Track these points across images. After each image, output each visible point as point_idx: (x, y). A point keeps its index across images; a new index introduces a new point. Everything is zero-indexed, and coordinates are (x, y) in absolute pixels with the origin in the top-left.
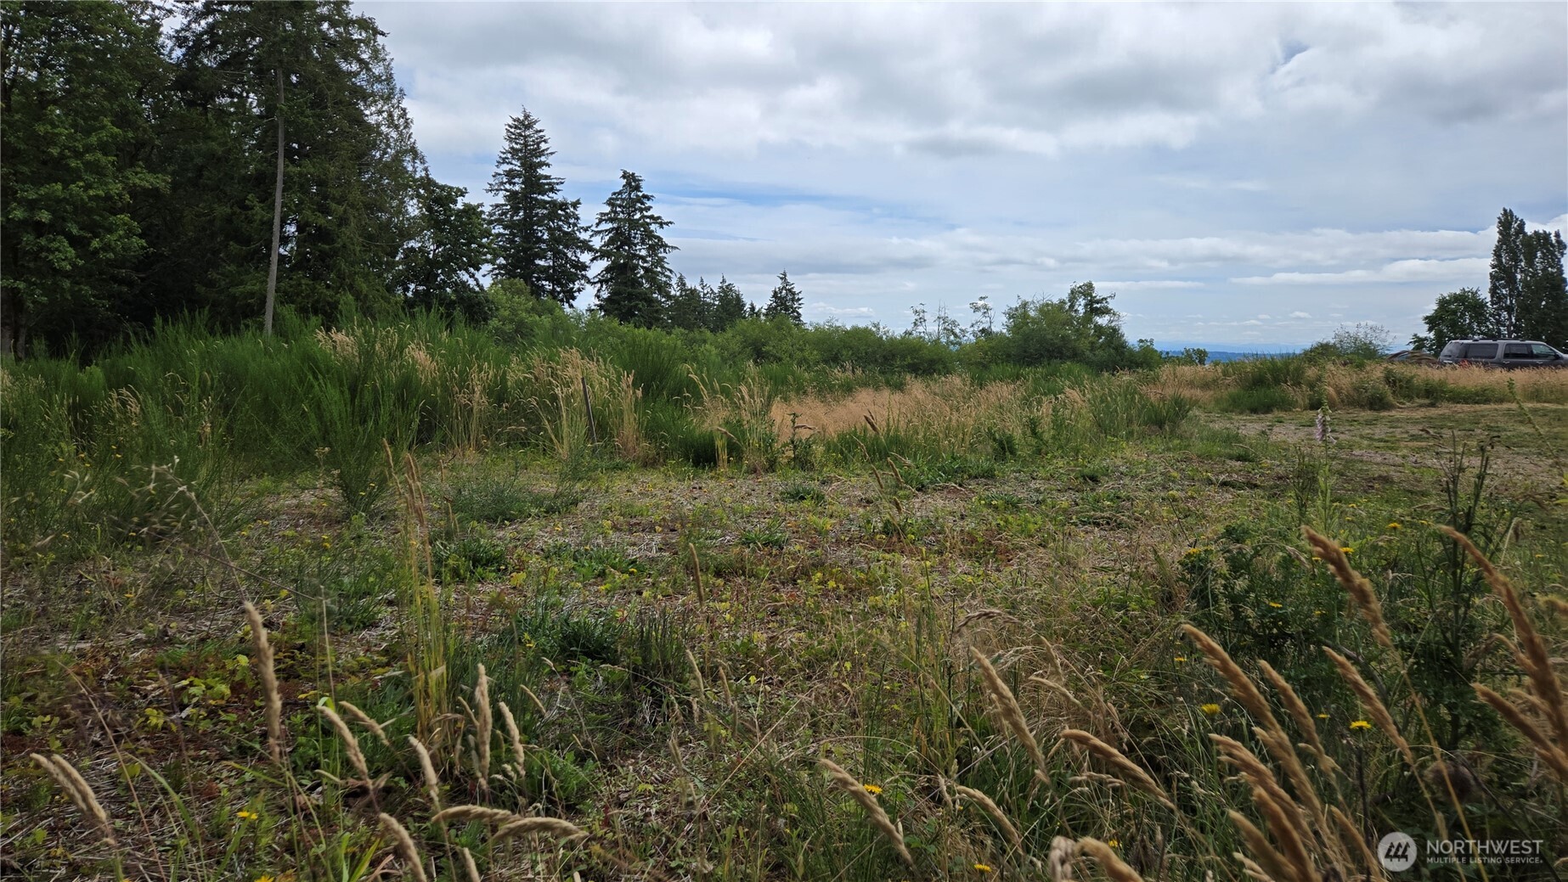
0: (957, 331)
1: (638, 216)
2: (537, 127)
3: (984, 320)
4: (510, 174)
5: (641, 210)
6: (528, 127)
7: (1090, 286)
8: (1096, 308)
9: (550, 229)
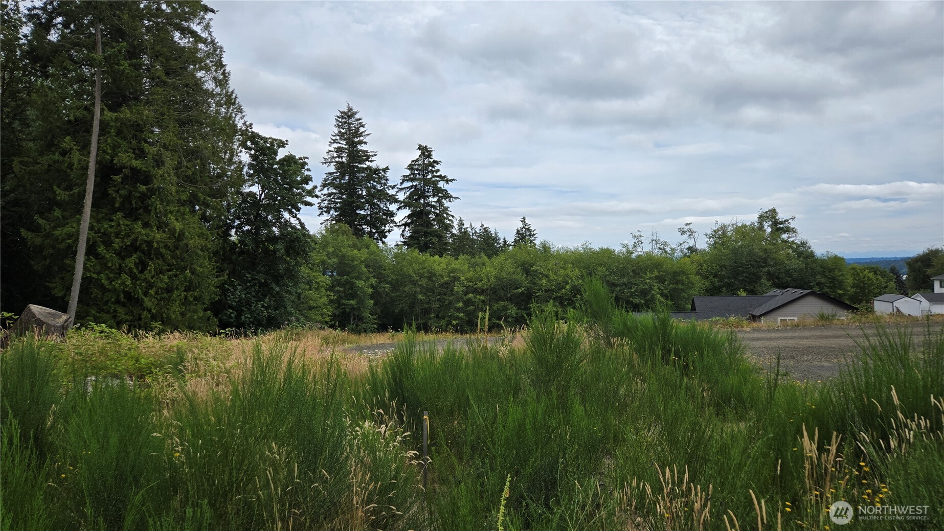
0: (668, 250)
1: (430, 176)
2: (357, 116)
3: (689, 241)
4: (338, 150)
5: (432, 172)
6: (350, 117)
7: (774, 211)
8: (779, 227)
9: (367, 188)
